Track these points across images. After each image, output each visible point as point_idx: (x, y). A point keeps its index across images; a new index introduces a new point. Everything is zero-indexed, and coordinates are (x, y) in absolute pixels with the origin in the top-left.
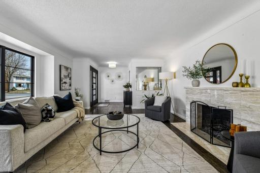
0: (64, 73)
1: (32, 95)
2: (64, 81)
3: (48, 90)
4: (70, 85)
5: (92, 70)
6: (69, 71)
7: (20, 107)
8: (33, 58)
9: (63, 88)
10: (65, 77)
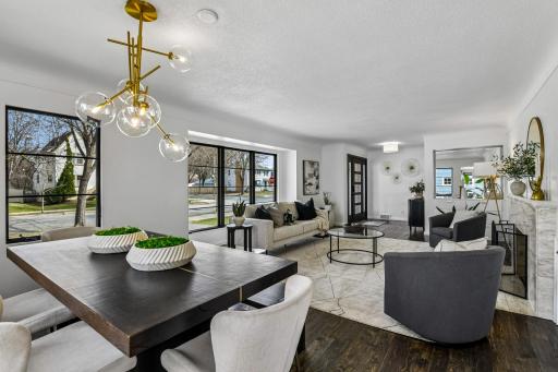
0: (309, 170)
1: (275, 200)
2: (309, 181)
3: (291, 194)
4: (317, 187)
5: (352, 159)
6: (316, 166)
7: (270, 209)
8: (275, 156)
9: (307, 192)
10: (310, 176)
